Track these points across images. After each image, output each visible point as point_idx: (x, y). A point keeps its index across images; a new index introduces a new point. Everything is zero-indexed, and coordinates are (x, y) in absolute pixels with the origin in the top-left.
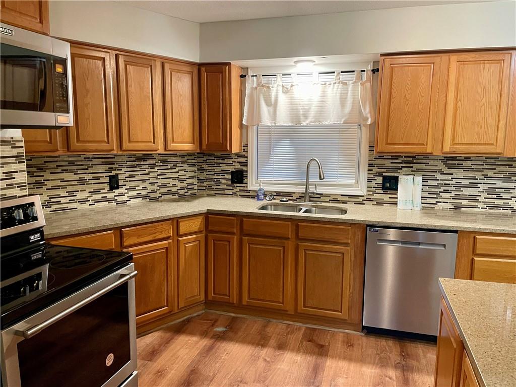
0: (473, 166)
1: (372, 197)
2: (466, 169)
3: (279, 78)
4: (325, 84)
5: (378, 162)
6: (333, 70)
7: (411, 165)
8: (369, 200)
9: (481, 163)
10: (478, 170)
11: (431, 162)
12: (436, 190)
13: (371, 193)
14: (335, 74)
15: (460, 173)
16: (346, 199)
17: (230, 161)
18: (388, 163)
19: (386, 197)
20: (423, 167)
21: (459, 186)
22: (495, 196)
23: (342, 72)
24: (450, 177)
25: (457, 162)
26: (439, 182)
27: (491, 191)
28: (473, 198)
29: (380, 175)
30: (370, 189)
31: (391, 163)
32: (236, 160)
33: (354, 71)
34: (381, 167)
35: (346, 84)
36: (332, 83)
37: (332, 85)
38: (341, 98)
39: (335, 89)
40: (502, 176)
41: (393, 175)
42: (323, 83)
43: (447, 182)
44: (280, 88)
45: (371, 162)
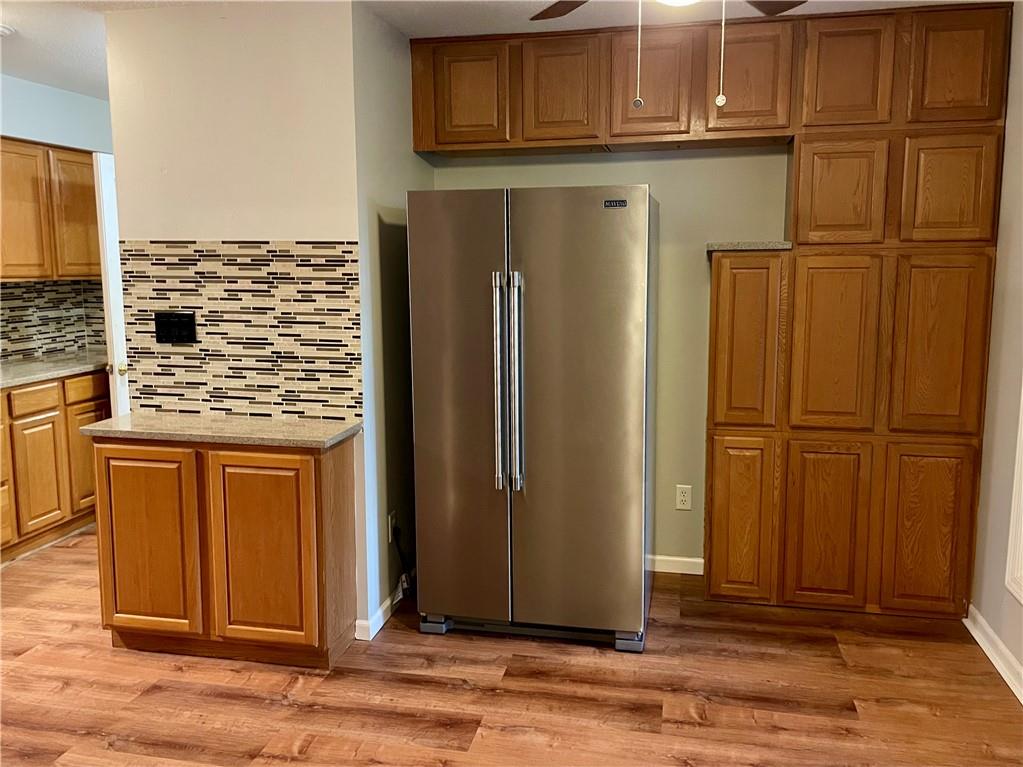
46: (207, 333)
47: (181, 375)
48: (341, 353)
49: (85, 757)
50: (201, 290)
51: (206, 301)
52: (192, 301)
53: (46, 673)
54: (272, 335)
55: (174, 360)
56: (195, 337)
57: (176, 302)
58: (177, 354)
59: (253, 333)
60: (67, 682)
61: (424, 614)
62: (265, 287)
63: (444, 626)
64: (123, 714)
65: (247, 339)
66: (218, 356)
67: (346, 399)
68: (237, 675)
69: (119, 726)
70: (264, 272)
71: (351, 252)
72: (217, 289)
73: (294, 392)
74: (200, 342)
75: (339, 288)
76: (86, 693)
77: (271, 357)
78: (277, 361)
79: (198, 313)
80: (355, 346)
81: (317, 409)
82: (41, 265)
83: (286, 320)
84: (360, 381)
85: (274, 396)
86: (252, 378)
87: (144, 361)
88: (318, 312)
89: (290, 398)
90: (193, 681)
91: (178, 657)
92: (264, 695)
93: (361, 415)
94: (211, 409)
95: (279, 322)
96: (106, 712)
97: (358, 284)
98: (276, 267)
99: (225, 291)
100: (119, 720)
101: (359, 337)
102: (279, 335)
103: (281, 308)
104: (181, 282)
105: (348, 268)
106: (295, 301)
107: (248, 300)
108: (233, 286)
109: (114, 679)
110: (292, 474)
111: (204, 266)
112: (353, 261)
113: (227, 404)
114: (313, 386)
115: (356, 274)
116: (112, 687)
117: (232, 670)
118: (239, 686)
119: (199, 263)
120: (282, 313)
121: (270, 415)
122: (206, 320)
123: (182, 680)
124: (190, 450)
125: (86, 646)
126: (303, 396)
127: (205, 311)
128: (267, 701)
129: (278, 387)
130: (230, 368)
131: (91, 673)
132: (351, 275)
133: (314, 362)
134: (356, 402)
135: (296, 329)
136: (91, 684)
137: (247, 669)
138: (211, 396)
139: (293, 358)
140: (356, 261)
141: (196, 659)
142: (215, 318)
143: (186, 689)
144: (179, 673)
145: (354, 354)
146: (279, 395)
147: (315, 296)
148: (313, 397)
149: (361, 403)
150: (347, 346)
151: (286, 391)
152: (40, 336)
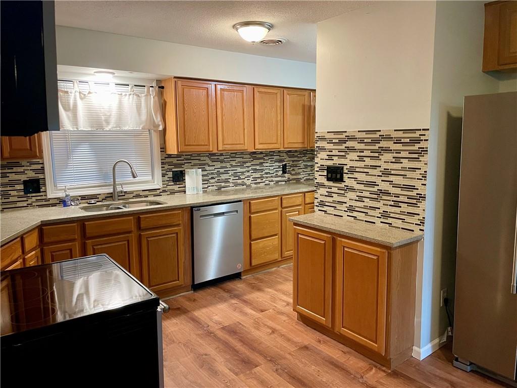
0: (225, 160)
1: (166, 189)
2: (222, 162)
3: (75, 84)
4: (121, 94)
5: (167, 160)
6: (127, 83)
7: (190, 161)
8: (164, 191)
9: (228, 157)
10: (228, 162)
11: (202, 158)
12: (207, 178)
13: (165, 186)
14: (130, 87)
15: (218, 165)
16: (147, 193)
17: (21, 169)
18: (175, 161)
19: (176, 188)
20: (197, 162)
21: (219, 174)
22: (237, 178)
23: (135, 86)
24: (213, 168)
25: (216, 157)
26: (208, 172)
27: (235, 175)
28: (226, 181)
29: (170, 170)
30: (164, 183)
31: (177, 160)
32: (29, 168)
33: (145, 86)
34: (170, 164)
35: (138, 96)
36: (128, 94)
37: (128, 96)
38: (137, 108)
39: (131, 100)
40: (239, 164)
41: (179, 169)
42: (120, 93)
43: (212, 172)
44: (78, 94)
45: (163, 161)
46: (348, 178)
47: (336, 198)
48: (414, 193)
49: (264, 372)
50: (347, 156)
51: (349, 162)
52: (342, 161)
53: (268, 324)
54: (378, 180)
55: (334, 190)
56: (343, 179)
57: (336, 161)
58: (335, 187)
59: (369, 179)
60: (274, 331)
61: (457, 356)
62: (376, 155)
63: (469, 367)
64: (288, 356)
65: (366, 182)
66: (352, 189)
67: (415, 220)
68: (343, 355)
69: (283, 362)
70: (376, 147)
71: (425, 135)
72: (353, 156)
73: (387, 212)
74: (345, 182)
75: (416, 156)
76: (279, 339)
77: (376, 192)
78: (380, 195)
79: (345, 167)
80: (423, 189)
81: (399, 223)
82: (303, 143)
83: (387, 173)
84: (424, 210)
85: (377, 213)
86: (367, 202)
87: (321, 189)
88: (403, 169)
89: (385, 215)
90: (323, 350)
91: (321, 335)
92: (351, 371)
93: (423, 230)
94: (348, 216)
95: (382, 174)
96: (282, 352)
97: (427, 154)
98: (383, 144)
99: (358, 156)
100: (285, 358)
101: (425, 185)
102: (382, 181)
103: (384, 166)
104: (339, 152)
105: (422, 144)
106: (391, 162)
107: (368, 161)
108: (362, 154)
109: (291, 336)
110: (375, 258)
111: (350, 144)
112: (425, 140)
113: (355, 214)
114: (397, 210)
115: (427, 148)
116: (289, 340)
117: (342, 351)
118: (342, 361)
119: (347, 142)
120: (384, 169)
121: (374, 223)
122: (348, 171)
123: (318, 348)
124: (330, 236)
125: (288, 316)
126: (392, 215)
127: (348, 167)
128: (352, 376)
129: (379, 208)
130: (357, 196)
131: (285, 330)
132: (424, 148)
133: (399, 197)
134: (421, 222)
135: (391, 178)
136: (282, 335)
137: (349, 353)
138: (348, 209)
139: (388, 194)
140: (427, 140)
141: (328, 339)
142: (352, 170)
143: (318, 353)
144: (318, 344)
145: (422, 195)
146: (380, 213)
147: (402, 160)
148: (397, 216)
149: (424, 223)
150: (418, 189)
151: (383, 211)
152: (303, 173)
